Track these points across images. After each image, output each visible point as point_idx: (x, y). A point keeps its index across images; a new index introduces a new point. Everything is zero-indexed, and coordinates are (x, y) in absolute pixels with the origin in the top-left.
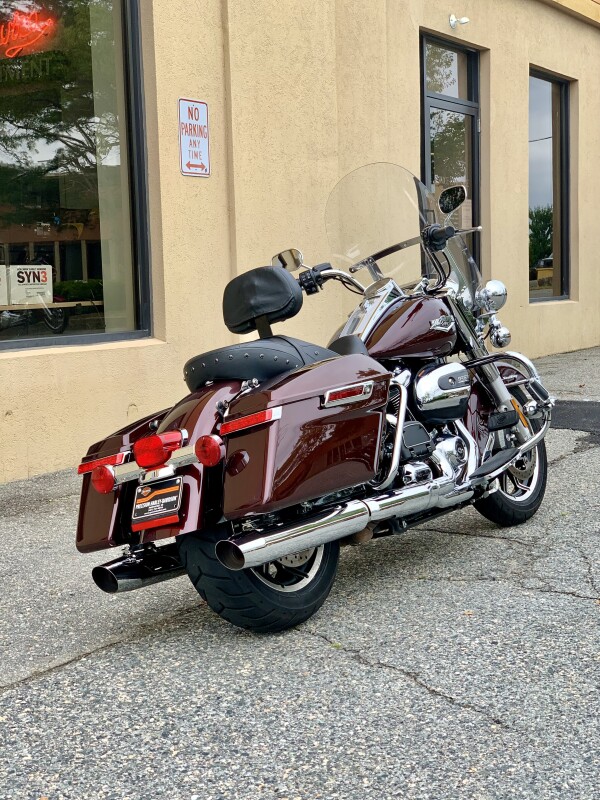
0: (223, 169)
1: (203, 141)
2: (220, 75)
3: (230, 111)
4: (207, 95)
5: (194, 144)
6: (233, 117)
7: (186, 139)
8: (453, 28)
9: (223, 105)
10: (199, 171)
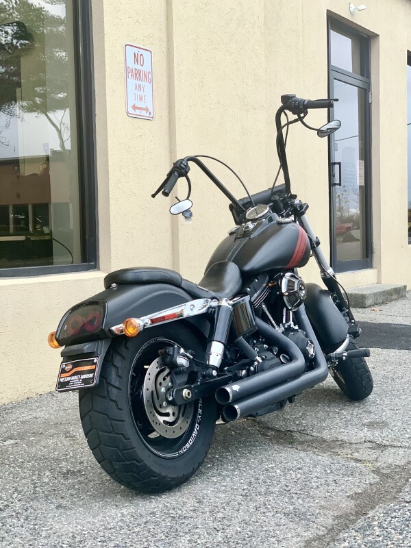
0: (165, 113)
1: (148, 86)
2: (164, 27)
3: (173, 60)
4: (152, 44)
5: (139, 88)
6: (175, 65)
7: (132, 82)
8: (352, 14)
9: (165, 54)
10: (144, 113)
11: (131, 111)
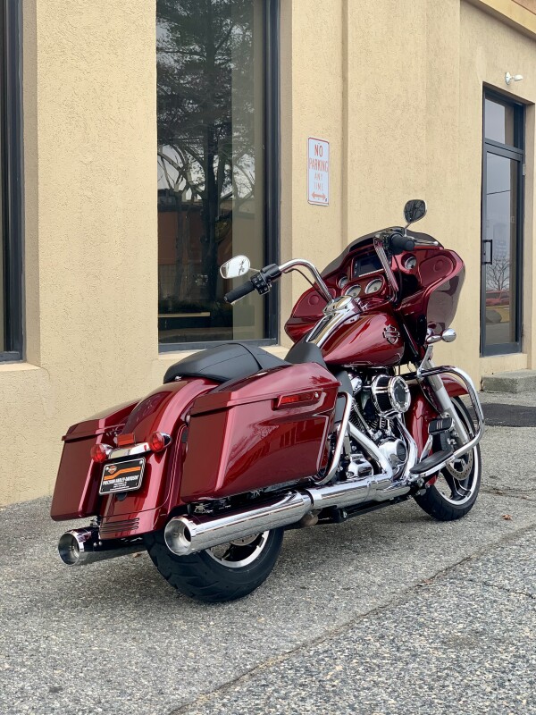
0: (338, 199)
1: (325, 174)
2: (339, 119)
3: (347, 149)
4: (329, 135)
5: (318, 177)
6: (349, 154)
7: (312, 172)
8: (508, 84)
9: (340, 144)
10: (321, 200)
11: (311, 198)
